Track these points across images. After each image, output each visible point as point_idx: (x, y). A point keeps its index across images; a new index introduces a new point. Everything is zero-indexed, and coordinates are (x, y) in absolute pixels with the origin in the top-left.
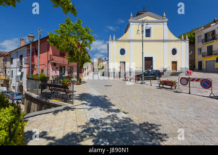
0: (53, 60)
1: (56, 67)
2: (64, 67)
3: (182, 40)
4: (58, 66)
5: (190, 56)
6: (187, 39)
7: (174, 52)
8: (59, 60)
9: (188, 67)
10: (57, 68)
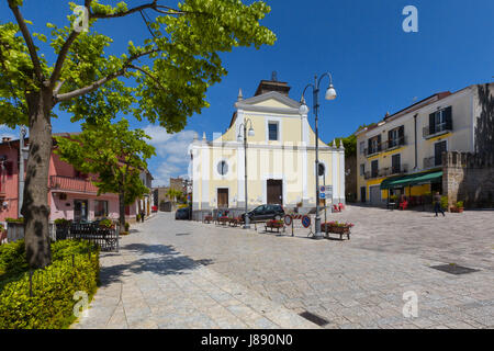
0: (57, 186)
1: (66, 201)
2: (86, 202)
3: (333, 149)
4: (70, 200)
5: (346, 178)
6: (342, 147)
7: (321, 169)
8: (73, 187)
9: (343, 197)
10: (68, 205)
